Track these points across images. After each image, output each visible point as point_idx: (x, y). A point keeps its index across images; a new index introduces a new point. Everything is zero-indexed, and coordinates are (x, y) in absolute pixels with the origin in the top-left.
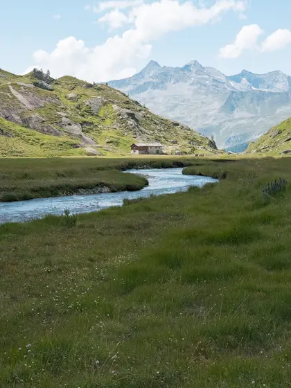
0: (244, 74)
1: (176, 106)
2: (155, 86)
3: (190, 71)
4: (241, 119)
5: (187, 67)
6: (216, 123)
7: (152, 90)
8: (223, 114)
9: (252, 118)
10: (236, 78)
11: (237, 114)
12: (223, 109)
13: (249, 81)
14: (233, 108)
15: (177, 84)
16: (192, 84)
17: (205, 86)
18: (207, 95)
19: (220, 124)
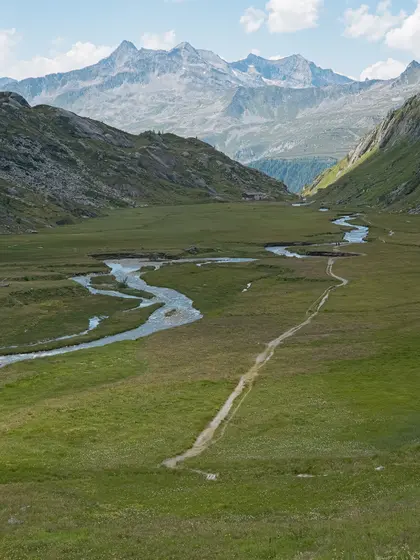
0: (252, 59)
1: (163, 106)
2: (133, 79)
3: (180, 57)
4: (253, 125)
5: (175, 51)
6: (220, 131)
7: (129, 85)
8: (228, 119)
9: (267, 123)
10: (241, 66)
11: (247, 118)
12: (227, 112)
13: (258, 69)
14: (241, 110)
15: (163, 76)
16: (184, 76)
17: (201, 78)
18: (205, 91)
19: (226, 132)
